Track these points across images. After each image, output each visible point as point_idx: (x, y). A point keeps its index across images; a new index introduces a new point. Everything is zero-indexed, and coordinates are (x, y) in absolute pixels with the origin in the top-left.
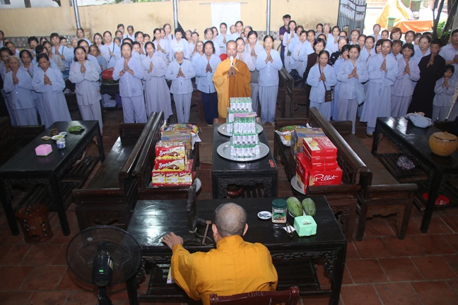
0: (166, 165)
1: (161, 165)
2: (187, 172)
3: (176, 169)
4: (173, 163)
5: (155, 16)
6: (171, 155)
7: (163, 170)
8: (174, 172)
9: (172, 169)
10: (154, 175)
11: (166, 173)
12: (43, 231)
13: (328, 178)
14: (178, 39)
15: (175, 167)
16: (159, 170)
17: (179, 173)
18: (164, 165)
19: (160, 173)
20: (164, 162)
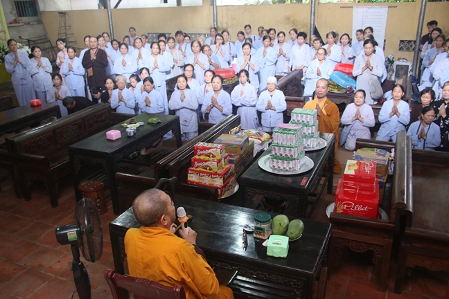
0: (201, 164)
1: (196, 164)
2: (219, 175)
3: (210, 170)
4: (207, 163)
5: (292, 19)
6: (207, 156)
7: (198, 169)
8: (207, 173)
9: (206, 169)
10: (190, 172)
11: (200, 172)
12: (97, 206)
13: (359, 208)
14: (300, 44)
15: (208, 168)
16: (194, 169)
17: (211, 174)
18: (199, 164)
19: (196, 171)
20: (200, 161)
